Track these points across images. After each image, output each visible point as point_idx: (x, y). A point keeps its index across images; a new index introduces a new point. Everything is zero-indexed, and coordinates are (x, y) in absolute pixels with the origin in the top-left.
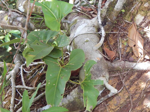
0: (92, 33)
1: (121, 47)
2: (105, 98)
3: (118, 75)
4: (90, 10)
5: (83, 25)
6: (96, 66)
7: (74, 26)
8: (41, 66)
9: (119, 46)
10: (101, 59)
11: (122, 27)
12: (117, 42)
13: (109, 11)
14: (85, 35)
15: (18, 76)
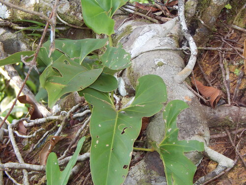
0: (170, 48)
1: (228, 77)
2: (207, 178)
3: (226, 134)
4: (154, 9)
5: (147, 33)
6: (184, 113)
7: (127, 38)
8: (53, 125)
9: (224, 76)
10: (193, 100)
11: (227, 38)
12: (219, 69)
13: (202, 6)
14: (155, 52)
15: (5, 146)
